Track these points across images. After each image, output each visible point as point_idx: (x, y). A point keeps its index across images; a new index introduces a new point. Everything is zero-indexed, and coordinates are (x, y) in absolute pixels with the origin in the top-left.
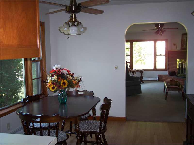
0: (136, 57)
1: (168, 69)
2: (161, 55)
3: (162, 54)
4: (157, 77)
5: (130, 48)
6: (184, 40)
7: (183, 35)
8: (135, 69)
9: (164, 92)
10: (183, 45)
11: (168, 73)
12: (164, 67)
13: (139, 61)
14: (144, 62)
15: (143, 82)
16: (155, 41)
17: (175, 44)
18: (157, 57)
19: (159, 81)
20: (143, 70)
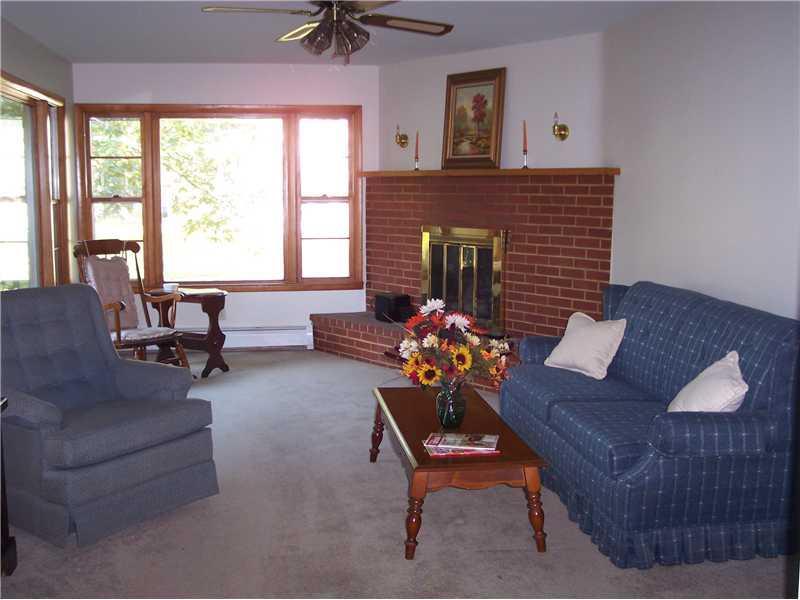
0: (191, 207)
1: (365, 280)
2: (324, 198)
3: (329, 194)
4: (304, 328)
5: (144, 156)
6: (463, 109)
7: (455, 81)
8: (174, 287)
9: (373, 458)
10: (456, 144)
11: (368, 301)
12: (342, 270)
13: (205, 226)
14: (227, 231)
15: (225, 368)
16: (293, 115)
17: (405, 137)
18: (305, 208)
19: (316, 348)
20: (225, 293)
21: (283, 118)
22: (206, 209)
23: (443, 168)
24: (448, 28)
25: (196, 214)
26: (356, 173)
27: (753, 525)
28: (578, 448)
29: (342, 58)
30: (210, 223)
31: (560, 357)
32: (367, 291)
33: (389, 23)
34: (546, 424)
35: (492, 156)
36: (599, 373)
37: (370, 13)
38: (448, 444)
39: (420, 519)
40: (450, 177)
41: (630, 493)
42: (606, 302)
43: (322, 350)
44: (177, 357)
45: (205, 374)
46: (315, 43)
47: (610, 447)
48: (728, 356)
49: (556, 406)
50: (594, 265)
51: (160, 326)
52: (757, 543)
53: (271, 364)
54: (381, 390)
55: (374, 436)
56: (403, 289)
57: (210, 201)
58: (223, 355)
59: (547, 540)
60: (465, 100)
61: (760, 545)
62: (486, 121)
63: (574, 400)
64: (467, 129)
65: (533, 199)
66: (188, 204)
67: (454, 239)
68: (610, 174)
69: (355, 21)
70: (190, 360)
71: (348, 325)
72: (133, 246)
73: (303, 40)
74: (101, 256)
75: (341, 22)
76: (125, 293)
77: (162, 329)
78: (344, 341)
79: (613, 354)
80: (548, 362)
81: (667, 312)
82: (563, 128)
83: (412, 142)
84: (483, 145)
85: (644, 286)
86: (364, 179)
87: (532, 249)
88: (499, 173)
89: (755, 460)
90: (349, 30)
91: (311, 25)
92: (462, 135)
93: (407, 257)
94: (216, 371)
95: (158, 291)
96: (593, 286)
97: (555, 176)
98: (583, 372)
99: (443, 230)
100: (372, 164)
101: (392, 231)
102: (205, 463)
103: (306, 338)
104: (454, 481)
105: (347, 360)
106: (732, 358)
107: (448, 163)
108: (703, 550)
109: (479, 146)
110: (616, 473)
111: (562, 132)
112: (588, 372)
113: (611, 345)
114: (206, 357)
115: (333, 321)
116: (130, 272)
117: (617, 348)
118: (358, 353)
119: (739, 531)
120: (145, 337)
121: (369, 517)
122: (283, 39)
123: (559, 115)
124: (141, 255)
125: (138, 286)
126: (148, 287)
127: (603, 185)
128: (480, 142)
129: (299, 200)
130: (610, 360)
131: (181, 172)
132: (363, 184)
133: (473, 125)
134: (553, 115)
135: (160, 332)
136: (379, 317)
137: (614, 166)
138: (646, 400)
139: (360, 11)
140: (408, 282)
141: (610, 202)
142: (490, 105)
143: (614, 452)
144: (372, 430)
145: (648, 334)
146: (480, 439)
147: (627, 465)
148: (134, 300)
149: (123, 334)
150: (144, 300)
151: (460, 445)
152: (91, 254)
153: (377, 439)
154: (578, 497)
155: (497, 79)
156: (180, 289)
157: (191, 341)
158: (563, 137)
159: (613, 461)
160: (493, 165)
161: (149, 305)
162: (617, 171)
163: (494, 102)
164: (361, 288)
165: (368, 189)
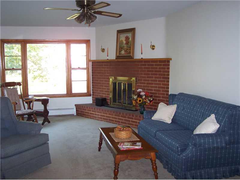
0: (35, 71)
1: (92, 93)
3: (80, 67)
4: (73, 109)
5: (22, 56)
6: (122, 41)
7: (120, 32)
8: (32, 97)
9: (99, 150)
10: (120, 51)
11: (93, 100)
12: (85, 91)
13: (39, 77)
14: (46, 79)
15: (49, 122)
16: (69, 43)
17: (104, 49)
18: (73, 71)
19: (77, 115)
20: (49, 98)
21: (66, 44)
22: (39, 72)
23: (116, 59)
24: (120, 15)
25: (36, 74)
26: (88, 61)
27: (222, 168)
28: (166, 146)
29: (88, 24)
30: (41, 76)
31: (156, 117)
32: (92, 97)
33: (102, 13)
34: (154, 138)
35: (131, 55)
36: (169, 121)
37: (96, 10)
38: (126, 146)
39: (118, 170)
40: (118, 61)
41: (185, 160)
42: (170, 100)
43: (79, 115)
44: (34, 119)
45: (43, 124)
46: (79, 19)
47: (178, 145)
48: (211, 116)
49: (158, 132)
50: (164, 88)
51: (28, 109)
52: (223, 174)
53: (63, 120)
54: (101, 128)
55: (99, 143)
56: (104, 96)
57: (41, 69)
58: (48, 117)
59: (158, 175)
60: (123, 37)
61: (224, 174)
62: (129, 44)
63: (163, 130)
64: (124, 47)
65: (145, 68)
66: (34, 70)
67: (119, 80)
68: (168, 60)
69: (92, 13)
70: (38, 119)
71: (87, 108)
72: (19, 84)
73: (75, 19)
74: (9, 87)
75: (88, 13)
76: (17, 99)
77: (29, 110)
78: (86, 112)
79: (173, 115)
80: (153, 118)
81: (190, 102)
82: (154, 46)
83: (106, 51)
84: (128, 52)
85: (181, 94)
86: (91, 62)
87: (145, 83)
88: (134, 60)
89: (222, 148)
90: (90, 16)
91: (78, 14)
92: (122, 49)
93: (105, 86)
94: (46, 123)
95: (27, 98)
96: (164, 94)
97: (151, 61)
98: (164, 121)
99: (114, 77)
100: (93, 58)
101: (100, 78)
102: (47, 154)
103: (74, 112)
104: (129, 158)
105: (87, 118)
106: (213, 116)
107: (117, 57)
108: (207, 176)
109: (127, 52)
110: (179, 153)
111: (153, 47)
112: (166, 121)
113: (173, 113)
114: (43, 118)
115: (82, 107)
116: (18, 92)
117: (174, 114)
118: (91, 116)
119: (218, 170)
120: (24, 113)
121: (101, 169)
122: (68, 19)
123: (152, 42)
124: (21, 87)
125: (21, 97)
126: (24, 97)
127: (166, 63)
128: (127, 51)
129: (71, 69)
130: (172, 117)
131: (32, 61)
132: (91, 64)
133: (125, 46)
134: (150, 42)
135: (28, 111)
136: (97, 105)
137: (170, 58)
138: (185, 130)
139: (94, 10)
140: (105, 94)
141: (169, 68)
142: (130, 39)
143: (179, 147)
144: (99, 141)
145: (184, 109)
146: (135, 144)
147: (183, 151)
148: (20, 101)
149: (17, 112)
150: (23, 101)
151: (130, 146)
152: (6, 87)
153: (100, 144)
154: (166, 161)
155: (133, 31)
156: (34, 97)
157: (38, 114)
158: (153, 49)
159: (179, 150)
160: (132, 58)
161: (24, 102)
162: (171, 59)
163: (132, 38)
164: (91, 96)
165: (92, 65)
